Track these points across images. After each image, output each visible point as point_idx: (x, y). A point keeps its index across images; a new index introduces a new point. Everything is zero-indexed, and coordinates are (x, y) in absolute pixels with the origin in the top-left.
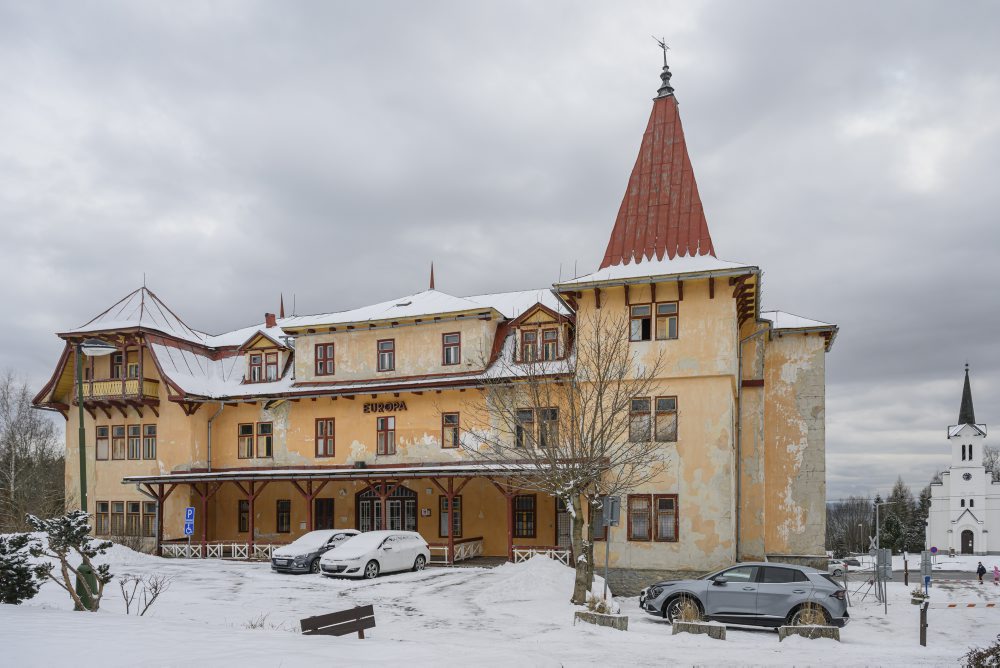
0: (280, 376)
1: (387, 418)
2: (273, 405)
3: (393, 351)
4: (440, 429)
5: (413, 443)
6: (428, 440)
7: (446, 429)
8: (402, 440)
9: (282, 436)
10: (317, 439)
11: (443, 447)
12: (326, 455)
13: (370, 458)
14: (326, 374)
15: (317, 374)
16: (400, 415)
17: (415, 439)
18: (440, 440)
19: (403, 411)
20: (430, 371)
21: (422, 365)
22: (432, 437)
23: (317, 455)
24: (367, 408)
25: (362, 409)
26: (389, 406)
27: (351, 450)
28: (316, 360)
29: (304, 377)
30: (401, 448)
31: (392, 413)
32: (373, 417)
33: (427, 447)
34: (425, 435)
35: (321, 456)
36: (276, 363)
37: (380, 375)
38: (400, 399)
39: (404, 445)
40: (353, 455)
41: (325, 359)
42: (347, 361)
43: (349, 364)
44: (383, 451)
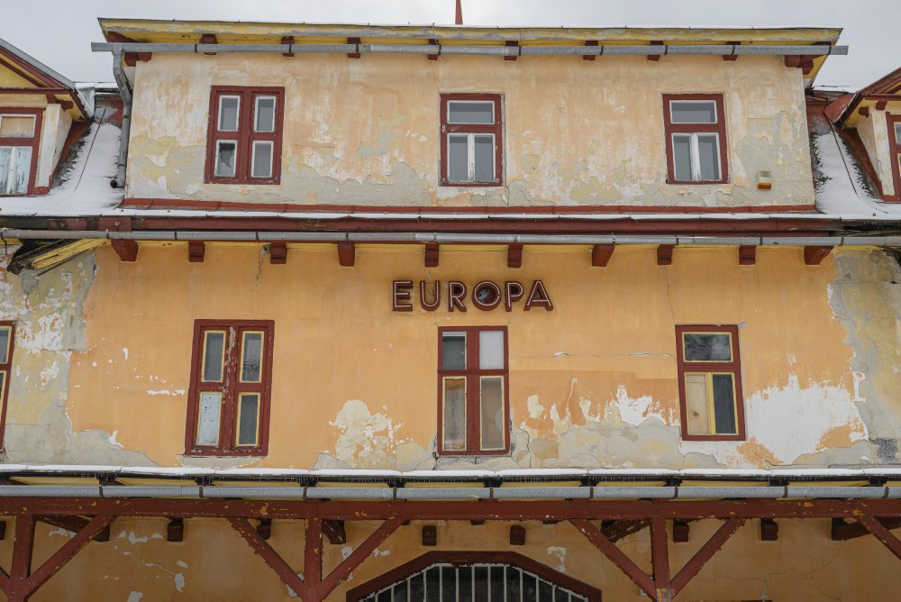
0: (43, 180)
1: (474, 332)
2: (44, 260)
3: (497, 128)
4: (675, 375)
5: (577, 418)
6: (631, 410)
7: (690, 378)
8: (534, 407)
9: (52, 372)
10: (196, 388)
11: (686, 436)
12: (226, 446)
13: (417, 461)
14: (243, 176)
15: (210, 177)
16: (525, 325)
17: (585, 406)
18: (674, 411)
19: (538, 314)
20: (630, 195)
21: (602, 178)
22: (646, 401)
23: (192, 447)
25: (383, 300)
26: (488, 294)
27: (333, 436)
28: (213, 134)
29: (163, 180)
30: (534, 434)
31: (497, 317)
32: (423, 328)
33: (627, 431)
34: (622, 392)
35: (207, 451)
36: (34, 142)
37: (449, 195)
38: (525, 273)
39: (543, 424)
40: (344, 449)
41: (246, 133)
42: (331, 147)
43: (338, 154)
44: (461, 442)
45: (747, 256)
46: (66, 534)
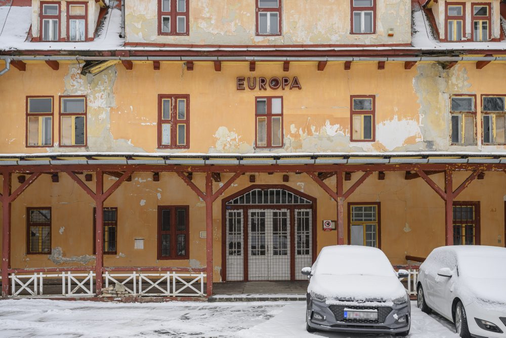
0: (91, 35)
1: (270, 99)
2: (95, 69)
3: (279, 10)
4: (349, 116)
5: (310, 133)
6: (331, 130)
7: (355, 117)
8: (293, 129)
9: (103, 116)
10: (160, 122)
11: (352, 140)
12: (174, 145)
13: (247, 150)
14: (174, 32)
15: (160, 33)
16: (289, 94)
17: (313, 128)
18: (348, 130)
19: (295, 90)
20: (334, 39)
21: (323, 32)
22: (337, 126)
23: (160, 146)
24: (240, 83)
25: (233, 85)
26: (276, 83)
27: (214, 141)
28: (160, 13)
30: (293, 139)
31: (279, 92)
32: (249, 97)
33: (329, 139)
34: (328, 123)
35: (166, 147)
36: (85, 17)
37: (259, 40)
38: (290, 74)
39: (296, 136)
40: (219, 145)
41: (174, 13)
42: (210, 18)
43: (213, 22)
44: (265, 143)
45: (381, 66)
46: (115, 179)
